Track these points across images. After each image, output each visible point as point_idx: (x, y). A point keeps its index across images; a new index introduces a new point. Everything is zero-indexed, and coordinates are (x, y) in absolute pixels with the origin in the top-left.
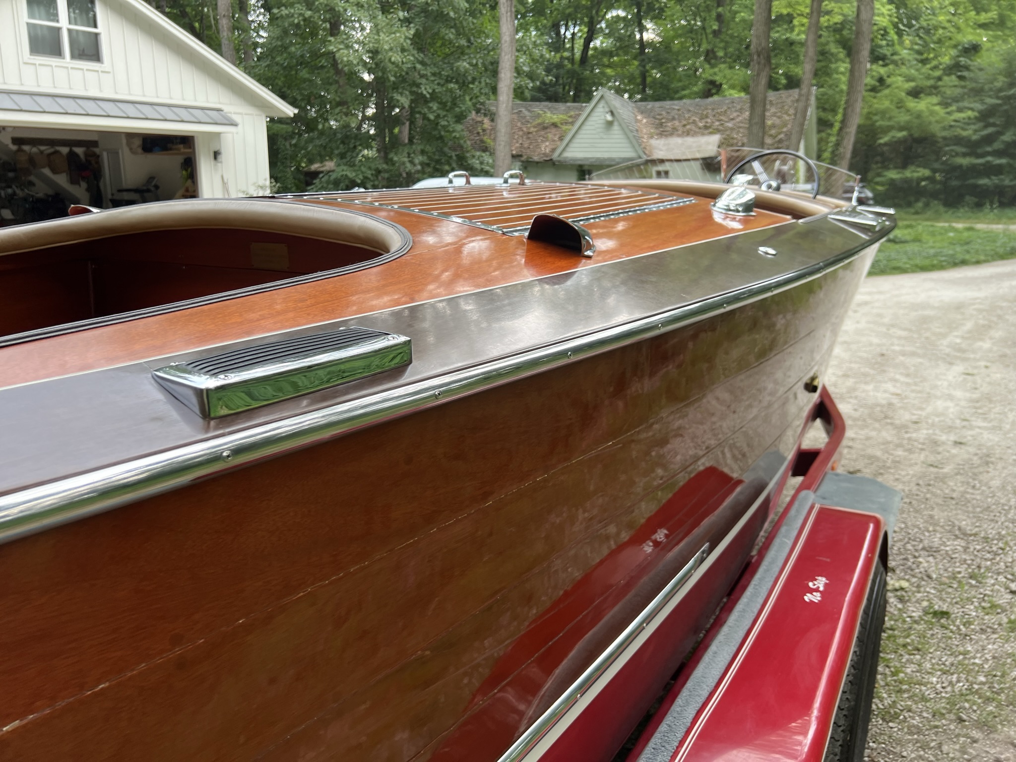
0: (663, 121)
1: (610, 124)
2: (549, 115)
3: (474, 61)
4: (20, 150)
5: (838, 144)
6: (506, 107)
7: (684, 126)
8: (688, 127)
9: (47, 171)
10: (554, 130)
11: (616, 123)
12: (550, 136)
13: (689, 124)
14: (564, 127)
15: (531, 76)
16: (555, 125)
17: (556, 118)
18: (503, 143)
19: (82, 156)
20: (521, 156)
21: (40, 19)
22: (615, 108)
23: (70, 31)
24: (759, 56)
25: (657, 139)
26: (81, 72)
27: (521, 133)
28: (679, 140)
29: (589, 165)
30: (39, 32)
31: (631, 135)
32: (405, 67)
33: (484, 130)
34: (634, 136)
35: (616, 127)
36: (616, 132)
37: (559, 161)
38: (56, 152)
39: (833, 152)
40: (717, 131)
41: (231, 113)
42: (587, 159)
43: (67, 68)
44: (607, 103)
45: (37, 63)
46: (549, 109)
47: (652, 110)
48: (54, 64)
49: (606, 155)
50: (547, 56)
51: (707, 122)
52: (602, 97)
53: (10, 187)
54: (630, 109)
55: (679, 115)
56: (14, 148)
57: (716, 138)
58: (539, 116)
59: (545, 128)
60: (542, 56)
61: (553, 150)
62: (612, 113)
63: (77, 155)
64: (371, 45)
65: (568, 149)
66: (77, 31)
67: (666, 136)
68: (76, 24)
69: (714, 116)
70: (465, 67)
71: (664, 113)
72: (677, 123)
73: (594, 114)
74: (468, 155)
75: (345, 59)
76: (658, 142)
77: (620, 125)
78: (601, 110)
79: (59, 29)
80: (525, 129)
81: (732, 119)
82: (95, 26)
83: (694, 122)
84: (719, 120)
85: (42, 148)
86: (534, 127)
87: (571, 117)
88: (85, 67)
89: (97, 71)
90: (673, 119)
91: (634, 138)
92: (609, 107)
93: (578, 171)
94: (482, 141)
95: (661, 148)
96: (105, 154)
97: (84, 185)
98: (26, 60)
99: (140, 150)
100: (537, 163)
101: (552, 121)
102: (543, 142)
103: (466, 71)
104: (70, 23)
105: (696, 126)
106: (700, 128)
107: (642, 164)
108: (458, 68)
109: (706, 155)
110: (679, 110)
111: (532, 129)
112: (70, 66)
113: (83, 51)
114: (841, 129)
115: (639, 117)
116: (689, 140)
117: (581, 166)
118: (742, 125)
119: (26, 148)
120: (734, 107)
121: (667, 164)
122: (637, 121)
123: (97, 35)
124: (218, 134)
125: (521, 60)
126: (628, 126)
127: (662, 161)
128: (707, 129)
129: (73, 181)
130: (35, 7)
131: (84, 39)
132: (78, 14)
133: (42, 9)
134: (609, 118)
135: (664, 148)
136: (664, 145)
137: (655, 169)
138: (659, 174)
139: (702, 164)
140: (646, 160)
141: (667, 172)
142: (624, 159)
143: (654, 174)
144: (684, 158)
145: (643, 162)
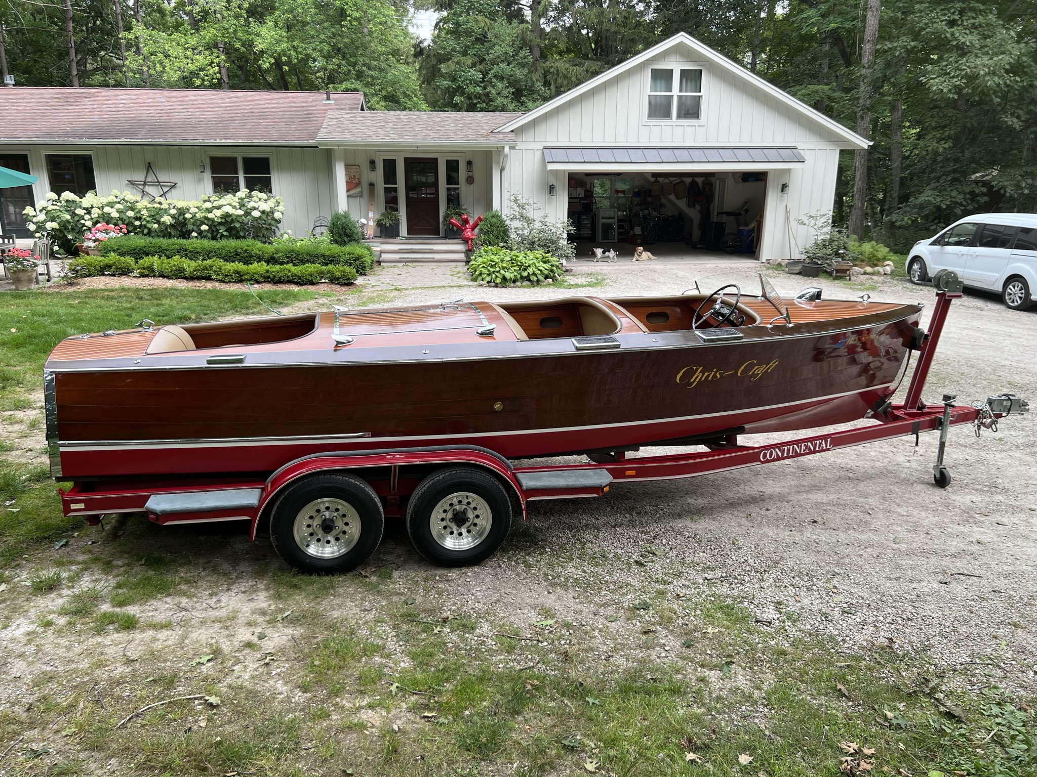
4: (656, 181)
9: (672, 197)
19: (700, 185)
21: (661, 90)
23: (680, 97)
26: (682, 128)
30: (658, 100)
38: (682, 182)
41: (802, 150)
43: (672, 126)
45: (652, 124)
48: (663, 124)
53: (647, 209)
56: (653, 180)
63: (697, 184)
64: (969, 70)
66: (686, 96)
68: (687, 91)
75: (935, 88)
79: (671, 97)
82: (700, 91)
85: (672, 179)
88: (685, 124)
89: (695, 126)
96: (718, 182)
97: (698, 207)
98: (644, 123)
99: (740, 180)
104: (681, 91)
112: (674, 124)
113: (688, 111)
119: (660, 179)
123: (700, 97)
124: (790, 170)
129: (690, 205)
130: (658, 83)
131: (689, 102)
132: (689, 83)
133: (663, 83)
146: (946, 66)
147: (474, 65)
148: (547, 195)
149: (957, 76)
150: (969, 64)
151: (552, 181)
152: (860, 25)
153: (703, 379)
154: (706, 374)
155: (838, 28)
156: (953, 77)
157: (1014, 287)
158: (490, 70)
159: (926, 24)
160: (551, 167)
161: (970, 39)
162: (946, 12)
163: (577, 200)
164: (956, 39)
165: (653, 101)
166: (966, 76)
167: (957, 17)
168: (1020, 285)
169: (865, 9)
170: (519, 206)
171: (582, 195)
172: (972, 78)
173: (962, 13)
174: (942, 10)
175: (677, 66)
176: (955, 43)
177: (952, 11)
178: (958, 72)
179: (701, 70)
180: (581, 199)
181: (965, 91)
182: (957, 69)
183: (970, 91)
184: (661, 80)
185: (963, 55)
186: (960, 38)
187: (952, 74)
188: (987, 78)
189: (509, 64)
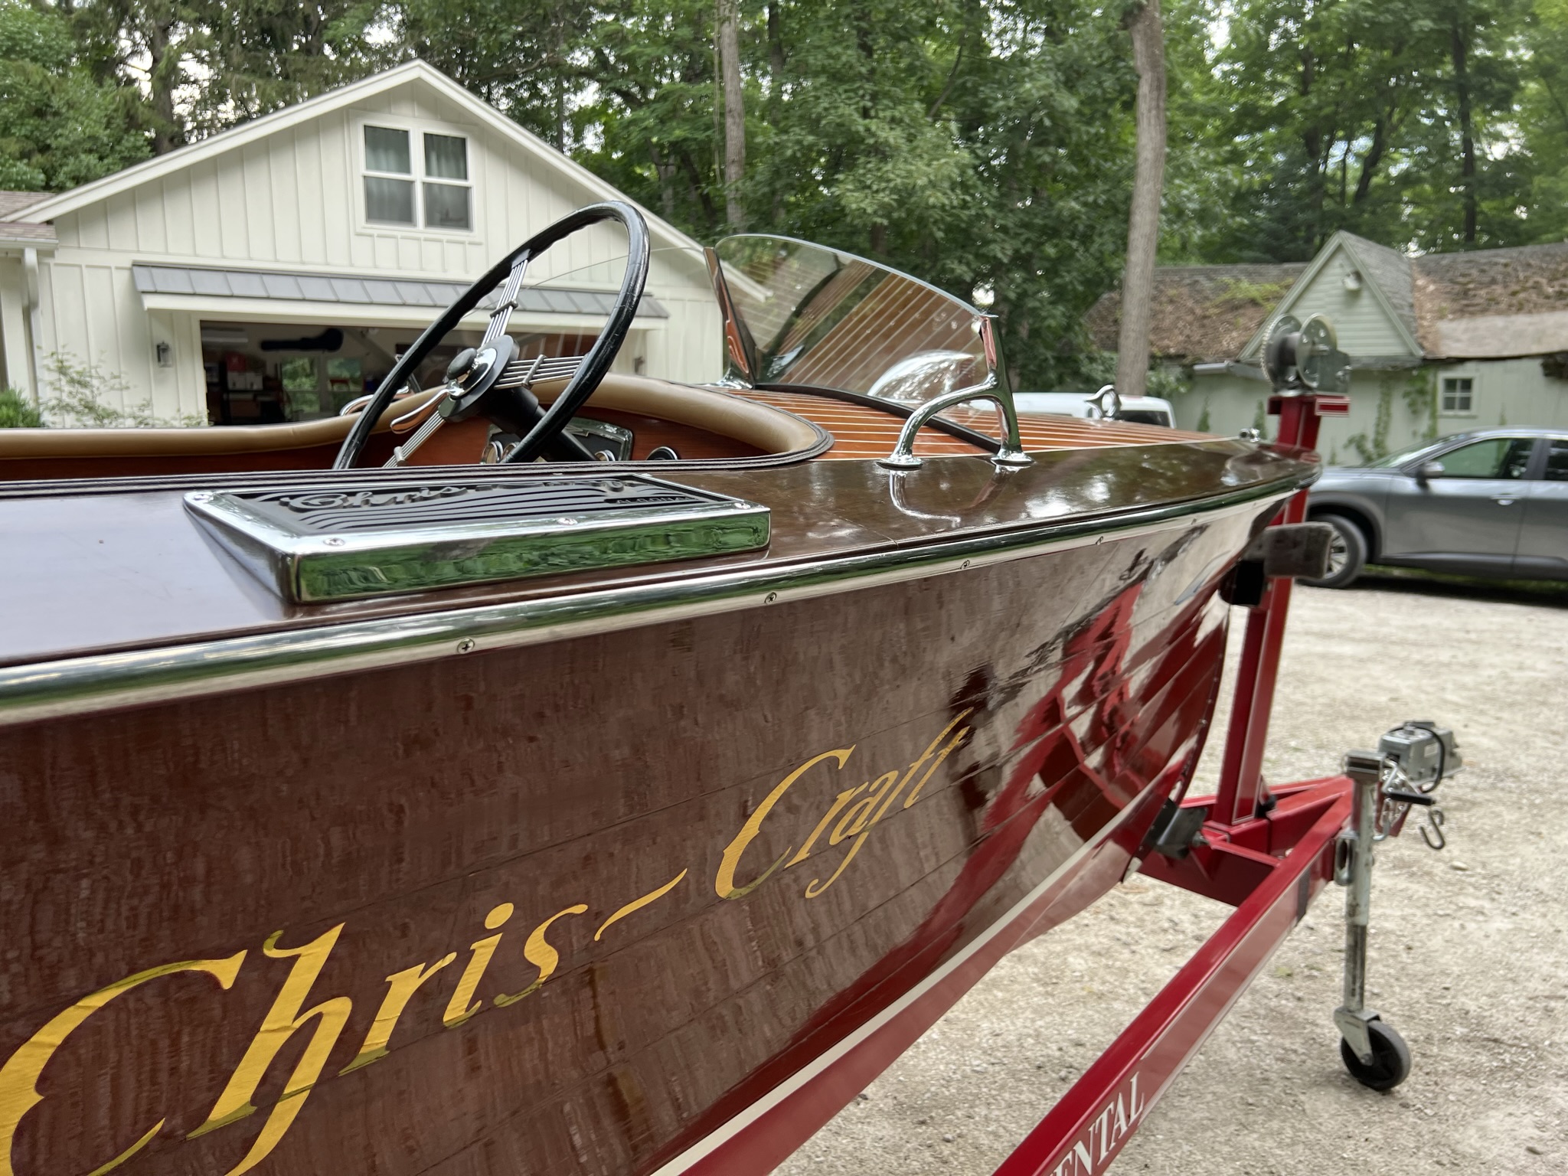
0: (1471, 286)
1: (1354, 295)
2: (1245, 284)
3: (1091, 199)
7: (1514, 294)
8: (1522, 295)
10: (1250, 311)
11: (1365, 294)
12: (1241, 321)
13: (1524, 289)
14: (1269, 306)
15: (1203, 217)
16: (1254, 302)
17: (1257, 290)
18: (1133, 335)
20: (1183, 356)
21: (389, 170)
22: (1363, 264)
23: (428, 186)
25: (1452, 320)
26: (438, 245)
27: (1190, 318)
28: (1499, 322)
30: (385, 188)
31: (1394, 315)
32: (965, 214)
34: (1401, 316)
35: (1365, 301)
36: (1366, 310)
41: (663, 299)
43: (418, 239)
44: (1348, 258)
45: (375, 233)
46: (1249, 274)
47: (1449, 268)
48: (399, 234)
50: (1236, 182)
52: (1339, 248)
54: (1405, 267)
55: (1506, 275)
58: (1225, 288)
59: (1235, 308)
60: (1224, 183)
62: (1358, 276)
64: (899, 181)
66: (441, 186)
67: (1472, 314)
68: (440, 175)
70: (1072, 209)
71: (1474, 272)
72: (1498, 289)
73: (1324, 279)
74: (1082, 356)
75: (854, 206)
76: (1454, 325)
77: (1374, 297)
78: (1338, 271)
79: (409, 184)
80: (1198, 311)
82: (466, 178)
83: (1537, 286)
86: (1217, 306)
87: (1286, 286)
88: (445, 238)
89: (462, 243)
90: (1493, 281)
91: (1403, 318)
92: (1353, 264)
95: (1460, 336)
98: (359, 230)
101: (1250, 295)
102: (1228, 331)
103: (1074, 217)
104: (429, 173)
105: (1541, 293)
106: (1548, 297)
107: (1414, 368)
108: (1060, 212)
109: (1555, 347)
110: (1506, 265)
111: (1212, 311)
112: (422, 236)
113: (447, 214)
115: (1421, 282)
116: (1521, 321)
121: (1469, 365)
122: (1414, 288)
123: (466, 190)
124: (642, 332)
125: (1185, 192)
126: (1388, 298)
127: (1462, 361)
130: (382, 157)
131: (448, 197)
132: (443, 161)
133: (392, 158)
134: (1351, 284)
135: (1465, 337)
136: (1466, 331)
137: (1444, 375)
138: (1451, 384)
139: (1545, 366)
140: (1424, 359)
141: (1467, 384)
142: (1378, 358)
143: (1441, 386)
144: (1505, 353)
145: (1417, 362)
146: (864, 175)
147: (24, 155)
148: (153, 366)
149: (884, 190)
150: (896, 172)
151: (163, 335)
152: (717, 137)
153: (379, 1036)
154: (405, 985)
155: (685, 140)
156: (877, 191)
158: (61, 166)
159: (826, 109)
160: (151, 302)
161: (893, 136)
162: (852, 94)
163: (250, 396)
164: (873, 135)
165: (374, 188)
166: (895, 190)
167: (869, 104)
169: (722, 115)
170: (72, 381)
171: (258, 385)
172: (905, 195)
173: (874, 97)
174: (846, 91)
175: (417, 127)
176: (871, 141)
177: (861, 92)
178: (883, 185)
179: (463, 141)
180: (257, 393)
181: (895, 215)
182: (881, 179)
183: (903, 215)
184: (386, 150)
185: (884, 158)
186: (879, 133)
187: (875, 187)
188: (928, 193)
189: (101, 158)
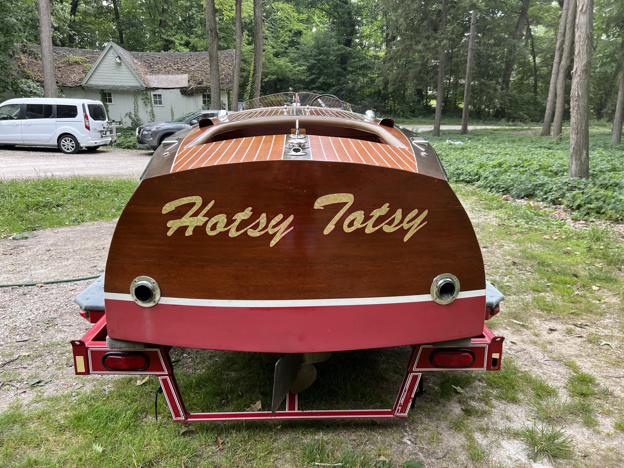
0: (151, 64)
1: (119, 64)
2: (71, 56)
5: (253, 82)
6: (49, 50)
7: (165, 68)
8: (168, 68)
10: (77, 66)
11: (123, 64)
12: (75, 70)
13: (168, 67)
14: (85, 65)
16: (77, 63)
17: (77, 58)
22: (121, 54)
24: (211, 32)
25: (150, 75)
28: (164, 77)
29: (108, 90)
31: (134, 72)
33: (23, 64)
34: (136, 73)
35: (123, 66)
36: (124, 70)
37: (87, 87)
39: (252, 86)
40: (185, 72)
42: (107, 86)
44: (115, 51)
46: (71, 51)
47: (142, 57)
49: (119, 84)
51: (179, 67)
52: (111, 47)
54: (128, 55)
55: (161, 61)
57: (186, 76)
58: (64, 56)
59: (70, 65)
61: (81, 79)
62: (120, 58)
65: (91, 79)
67: (155, 73)
69: (182, 63)
71: (151, 59)
72: (160, 66)
73: (108, 57)
76: (151, 76)
77: (126, 65)
78: (112, 55)
81: (193, 65)
83: (170, 66)
84: (186, 66)
86: (62, 63)
87: (87, 58)
90: (157, 63)
91: (137, 75)
92: (117, 54)
93: (101, 93)
94: (24, 72)
95: (154, 81)
100: (71, 87)
101: (76, 60)
102: (71, 73)
105: (173, 68)
106: (175, 70)
107: (144, 90)
109: (182, 86)
110: (159, 58)
114: (254, 74)
115: (135, 61)
116: (170, 77)
117: (102, 90)
118: (199, 69)
120: (192, 58)
121: (159, 90)
122: (135, 63)
126: (131, 66)
127: (157, 89)
128: (179, 71)
134: (118, 61)
135: (156, 81)
136: (155, 79)
137: (153, 93)
138: (155, 95)
139: (181, 91)
140: (146, 88)
141: (160, 95)
142: (132, 87)
143: (152, 96)
144: (170, 87)
145: (145, 89)
157: (66, 141)
168: (70, 139)
